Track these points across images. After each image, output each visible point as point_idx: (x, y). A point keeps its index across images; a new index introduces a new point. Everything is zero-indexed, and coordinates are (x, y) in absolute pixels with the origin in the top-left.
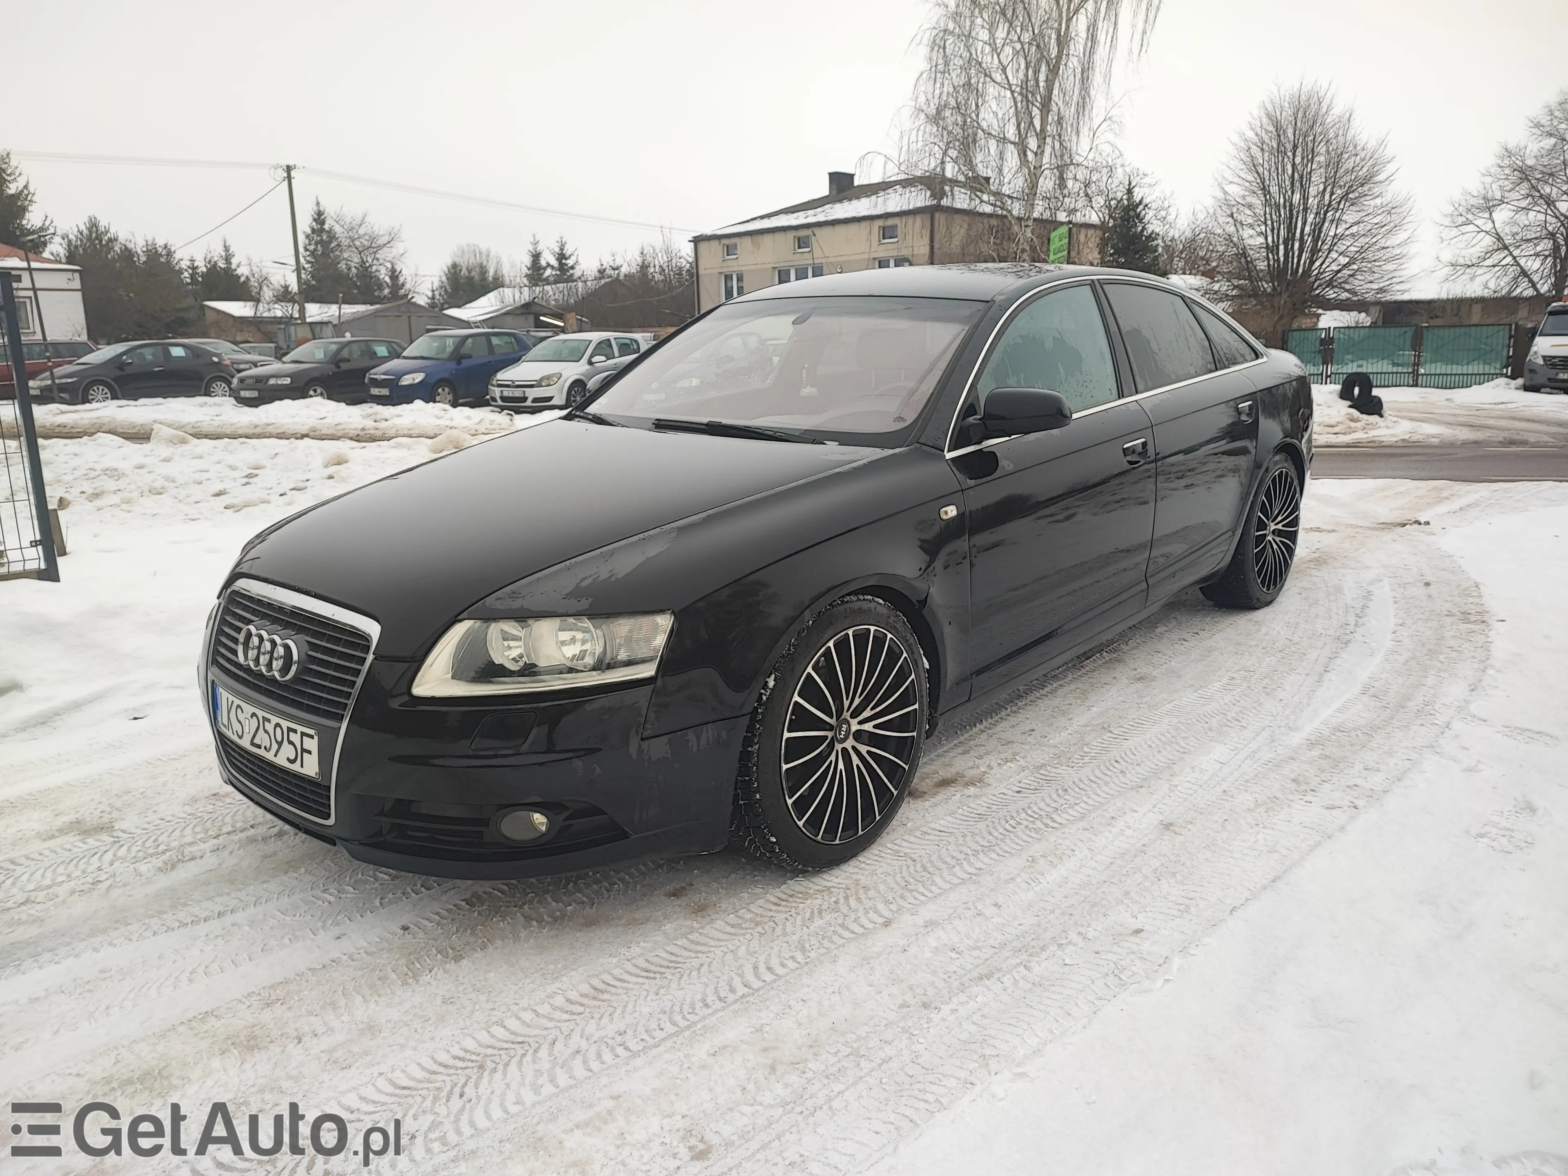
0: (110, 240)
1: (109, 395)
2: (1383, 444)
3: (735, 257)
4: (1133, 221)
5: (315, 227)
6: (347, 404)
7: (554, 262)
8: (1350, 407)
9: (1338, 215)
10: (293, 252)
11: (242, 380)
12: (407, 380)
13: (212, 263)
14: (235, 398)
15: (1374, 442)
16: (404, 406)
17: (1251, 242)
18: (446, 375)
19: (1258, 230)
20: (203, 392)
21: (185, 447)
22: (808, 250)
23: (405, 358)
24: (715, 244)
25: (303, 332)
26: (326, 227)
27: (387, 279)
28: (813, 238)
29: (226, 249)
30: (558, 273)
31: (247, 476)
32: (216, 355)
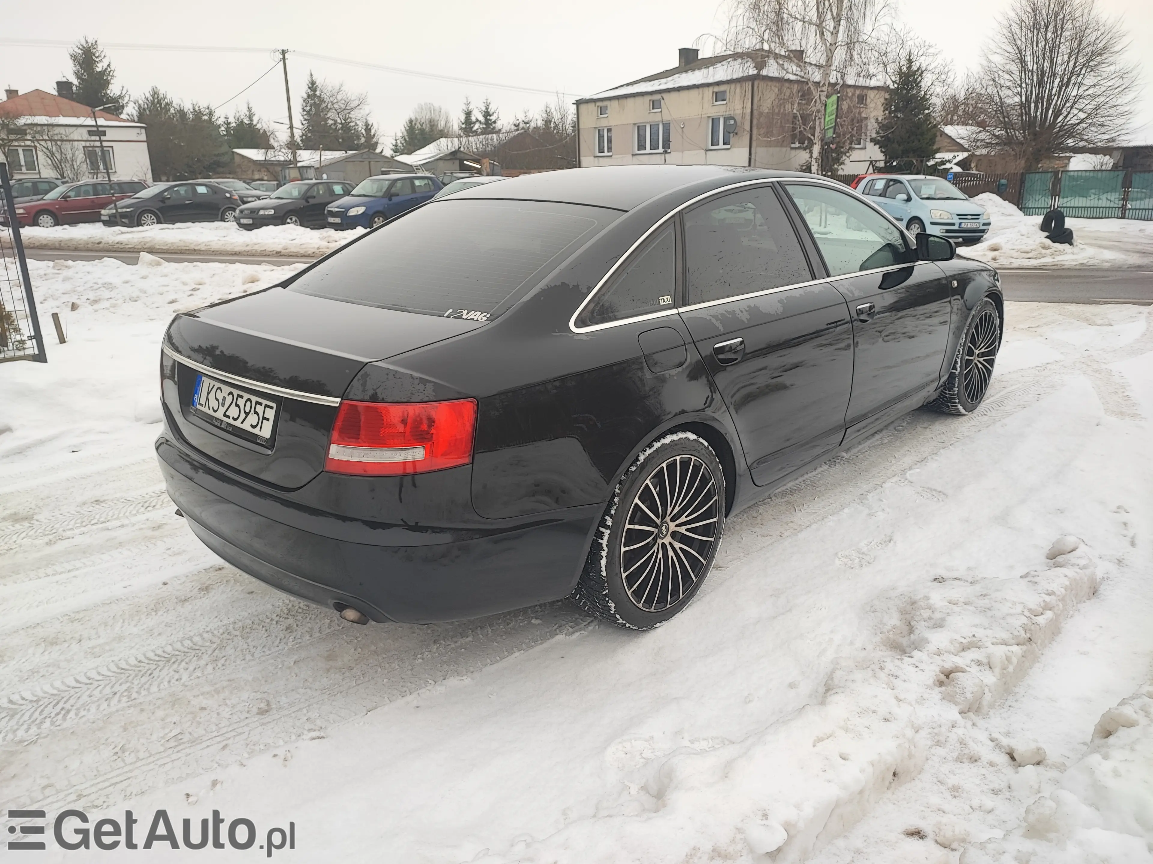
0: (167, 104)
1: (155, 221)
2: (1063, 267)
3: (606, 115)
4: (912, 85)
5: (310, 93)
6: (311, 229)
7: (482, 119)
8: (1047, 237)
9: (1080, 79)
10: (287, 114)
11: (241, 211)
12: (353, 212)
13: (240, 120)
14: (238, 224)
15: (1057, 265)
16: (350, 231)
17: (1009, 101)
18: (380, 208)
19: (1016, 91)
20: (219, 218)
21: (159, 268)
22: (659, 110)
23: (353, 195)
24: (591, 106)
25: (294, 173)
26: (318, 93)
27: (363, 131)
28: (662, 101)
29: (250, 109)
30: (484, 126)
31: (192, 290)
32: (228, 192)
